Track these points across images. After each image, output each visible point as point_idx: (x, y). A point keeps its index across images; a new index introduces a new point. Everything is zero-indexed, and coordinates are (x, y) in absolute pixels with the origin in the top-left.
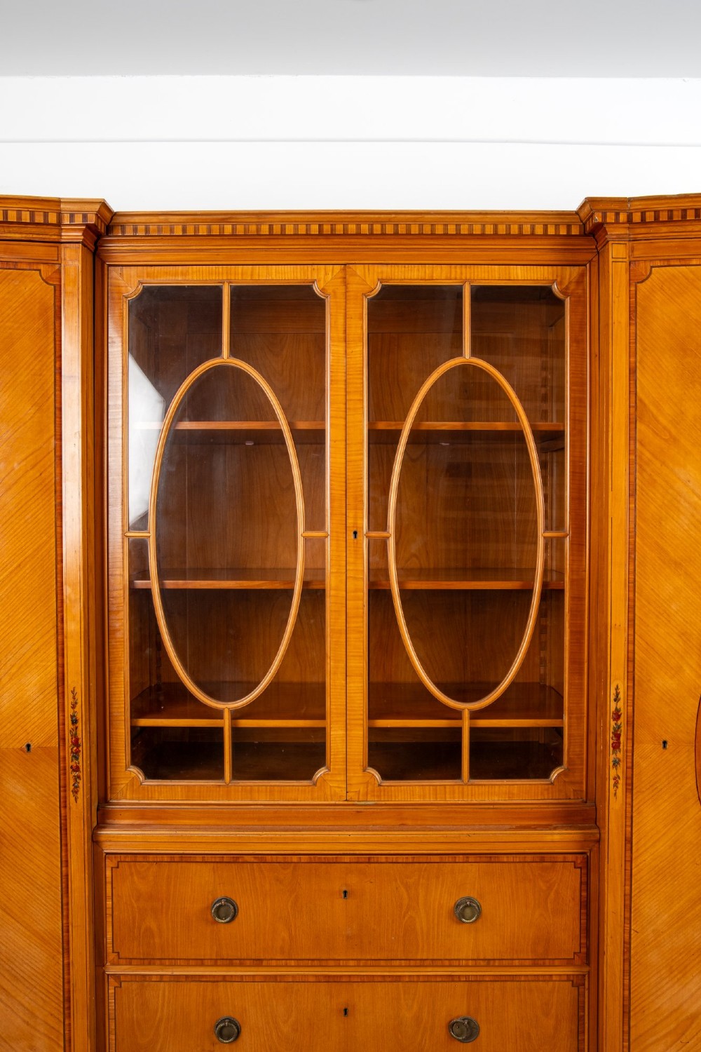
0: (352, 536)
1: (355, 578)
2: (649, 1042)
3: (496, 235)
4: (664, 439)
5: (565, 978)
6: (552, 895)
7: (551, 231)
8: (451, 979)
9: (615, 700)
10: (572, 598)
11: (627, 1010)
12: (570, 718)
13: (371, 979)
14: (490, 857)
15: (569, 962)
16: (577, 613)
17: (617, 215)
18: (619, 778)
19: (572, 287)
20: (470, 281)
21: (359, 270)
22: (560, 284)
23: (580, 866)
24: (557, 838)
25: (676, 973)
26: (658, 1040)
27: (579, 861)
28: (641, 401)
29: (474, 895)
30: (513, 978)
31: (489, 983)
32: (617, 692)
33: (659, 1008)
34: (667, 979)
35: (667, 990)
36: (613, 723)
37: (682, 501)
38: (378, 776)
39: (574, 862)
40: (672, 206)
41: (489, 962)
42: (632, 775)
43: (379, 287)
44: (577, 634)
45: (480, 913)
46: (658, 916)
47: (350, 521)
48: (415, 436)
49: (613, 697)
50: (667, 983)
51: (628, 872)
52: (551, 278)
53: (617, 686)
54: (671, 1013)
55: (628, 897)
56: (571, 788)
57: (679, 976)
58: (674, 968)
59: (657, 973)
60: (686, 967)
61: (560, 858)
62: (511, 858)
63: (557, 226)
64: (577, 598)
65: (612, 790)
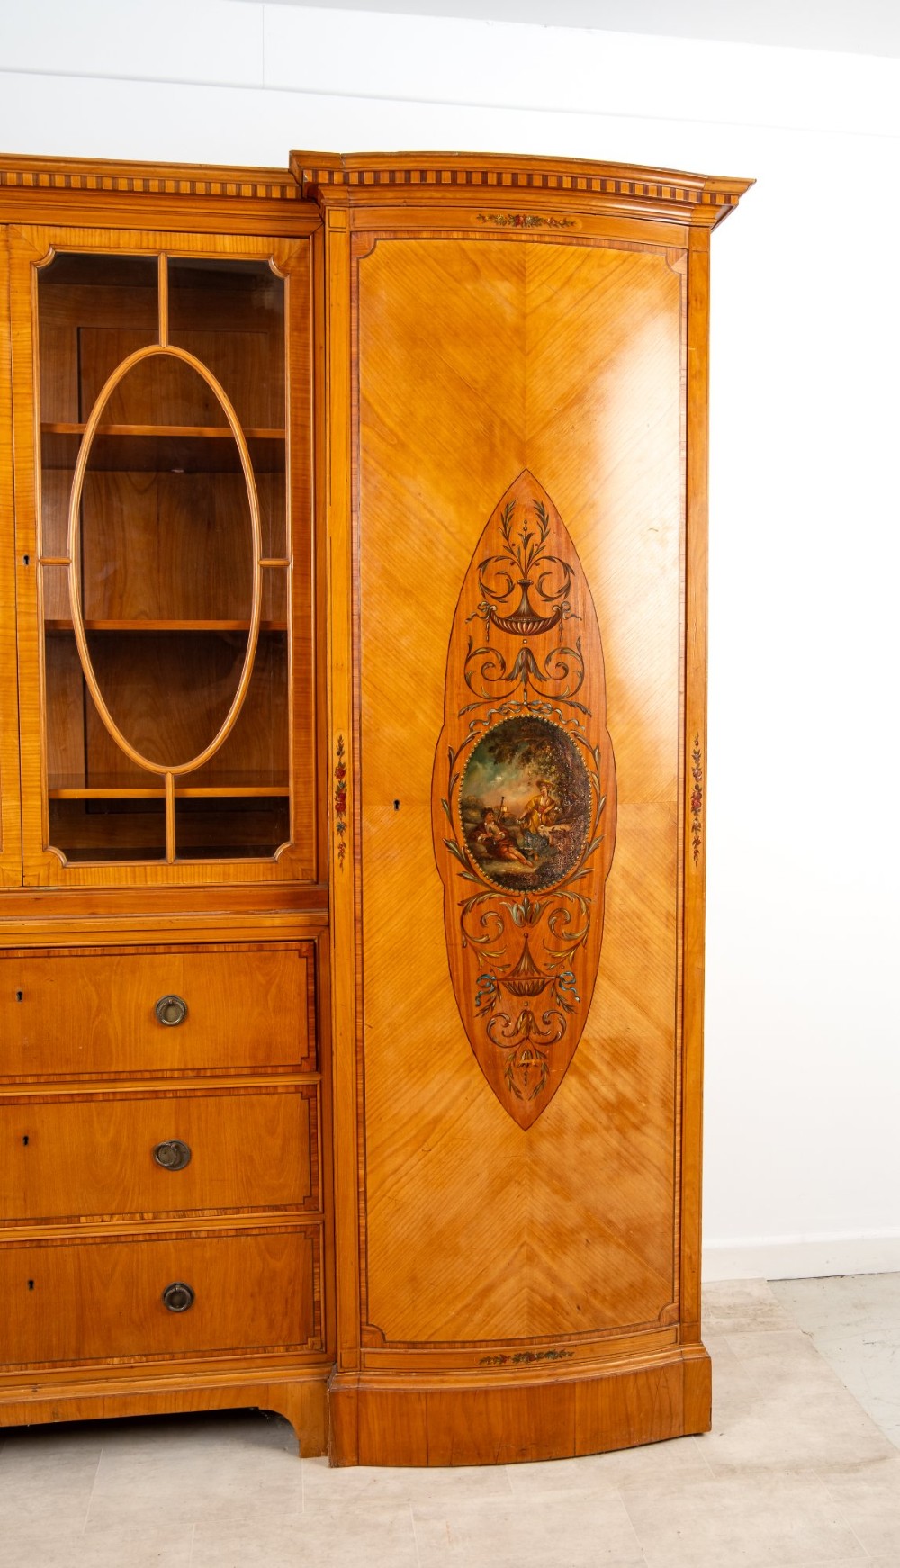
0: (23, 563)
1: (28, 614)
2: (386, 1154)
3: (193, 195)
4: (391, 444)
5: (293, 1089)
6: (274, 989)
7: (261, 192)
8: (155, 1095)
9: (338, 754)
10: (296, 639)
11: (361, 1119)
12: (296, 783)
13: (56, 1099)
14: (196, 947)
15: (296, 1070)
16: (302, 657)
17: (331, 173)
18: (345, 846)
19: (293, 263)
20: (166, 251)
21: (25, 231)
22: (278, 259)
23: (305, 954)
24: (277, 922)
25: (415, 1071)
26: (397, 1150)
27: (304, 949)
28: (365, 399)
29: (178, 992)
30: (230, 1092)
31: (201, 1099)
32: (340, 744)
33: (396, 1114)
34: (406, 1080)
35: (405, 1092)
36: (336, 781)
37: (412, 518)
38: (63, 858)
39: (299, 950)
40: (395, 165)
41: (199, 1073)
42: (361, 842)
43: (52, 254)
44: (302, 681)
45: (185, 1014)
46: (393, 1007)
47: (20, 544)
48: (100, 441)
49: (335, 750)
50: (405, 1084)
51: (359, 957)
52: (266, 251)
53: (341, 738)
54: (411, 1119)
55: (359, 988)
56: (299, 867)
57: (419, 1075)
58: (413, 1066)
59: (395, 1073)
60: (426, 1064)
61: (282, 946)
62: (222, 947)
63: (268, 186)
64: (302, 639)
65: (337, 860)
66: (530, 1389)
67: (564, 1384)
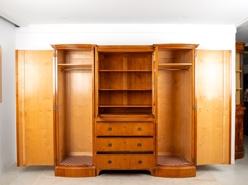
17: (157, 46)
23: (153, 124)
29: (140, 127)
45: (141, 130)
66: (176, 170)
67: (180, 169)
